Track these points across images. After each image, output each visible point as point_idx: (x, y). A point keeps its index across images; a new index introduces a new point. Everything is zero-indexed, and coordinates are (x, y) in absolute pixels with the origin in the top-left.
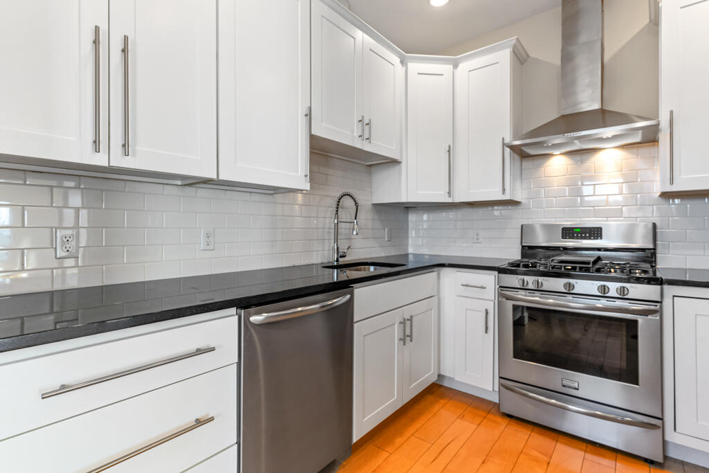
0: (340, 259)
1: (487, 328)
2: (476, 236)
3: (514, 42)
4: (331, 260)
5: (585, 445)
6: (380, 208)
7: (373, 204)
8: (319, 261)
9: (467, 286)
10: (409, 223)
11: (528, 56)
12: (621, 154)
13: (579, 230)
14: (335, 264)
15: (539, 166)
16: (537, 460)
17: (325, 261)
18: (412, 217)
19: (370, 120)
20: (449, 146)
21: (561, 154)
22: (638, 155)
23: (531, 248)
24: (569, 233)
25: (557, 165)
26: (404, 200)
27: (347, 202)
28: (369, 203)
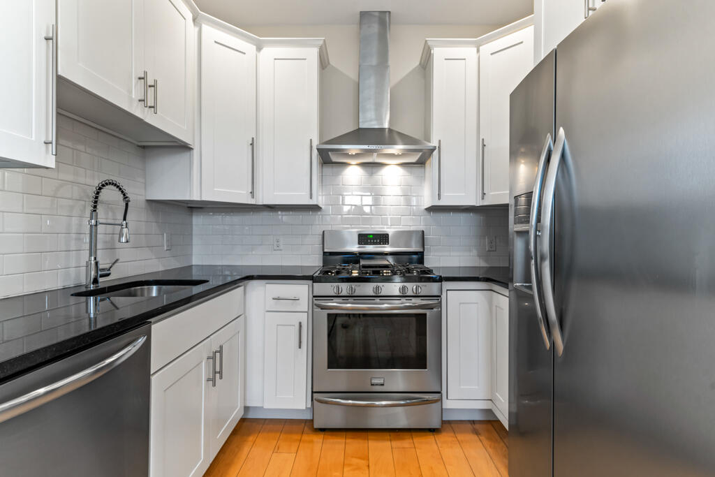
0: (101, 280)
1: (300, 342)
2: (276, 243)
3: (321, 42)
4: (83, 282)
5: (388, 434)
6: (159, 207)
7: (148, 201)
8: (60, 285)
9: (278, 299)
10: (194, 227)
11: (329, 63)
12: (401, 170)
13: (371, 236)
14: (92, 287)
15: (338, 174)
16: (358, 468)
17: (71, 284)
18: (198, 221)
19: (156, 81)
20: (253, 139)
21: (357, 164)
22: (411, 173)
23: (332, 254)
24: (364, 240)
25: (353, 174)
26: (196, 197)
27: (109, 194)
28: (142, 199)
